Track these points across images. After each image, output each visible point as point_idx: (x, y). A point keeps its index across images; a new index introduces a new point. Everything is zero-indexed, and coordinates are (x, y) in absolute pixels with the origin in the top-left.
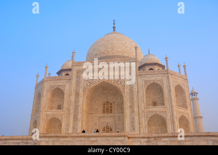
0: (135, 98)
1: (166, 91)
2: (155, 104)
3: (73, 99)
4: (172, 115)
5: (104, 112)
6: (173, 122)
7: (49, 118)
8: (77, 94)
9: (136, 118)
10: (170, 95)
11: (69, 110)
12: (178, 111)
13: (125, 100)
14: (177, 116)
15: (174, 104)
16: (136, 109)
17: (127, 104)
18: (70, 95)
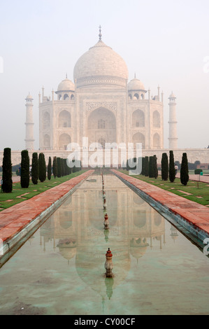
0: (125, 121)
1: (146, 116)
2: (138, 125)
3: (78, 120)
4: (149, 134)
5: (99, 128)
6: (150, 138)
7: (61, 134)
8: (81, 116)
9: (125, 134)
10: (150, 119)
11: (76, 128)
12: (153, 130)
13: (117, 121)
14: (152, 133)
15: (151, 125)
16: (125, 128)
17: (119, 125)
18: (76, 116)
